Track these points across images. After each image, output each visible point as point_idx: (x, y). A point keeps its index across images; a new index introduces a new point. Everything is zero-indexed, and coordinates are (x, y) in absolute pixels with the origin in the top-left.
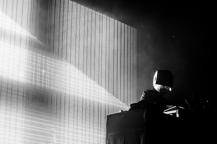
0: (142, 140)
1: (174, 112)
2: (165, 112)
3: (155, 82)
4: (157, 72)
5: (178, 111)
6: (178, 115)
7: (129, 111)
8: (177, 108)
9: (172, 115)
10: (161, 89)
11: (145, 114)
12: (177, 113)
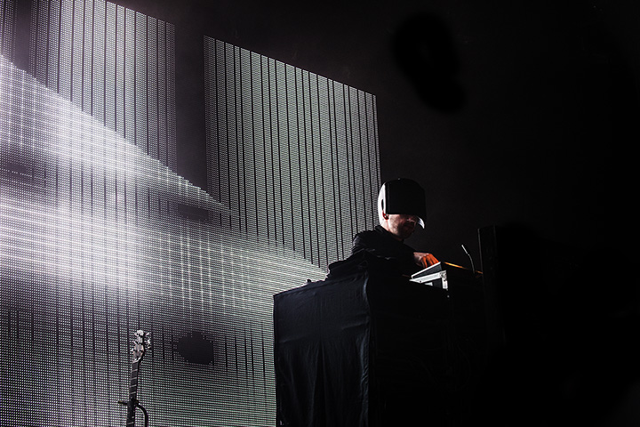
0: (362, 350)
1: (437, 276)
2: (414, 277)
3: (381, 211)
4: (384, 186)
5: (444, 273)
6: (445, 285)
7: (328, 282)
8: (443, 267)
9: (431, 284)
10: (400, 228)
11: (365, 286)
12: (443, 279)
